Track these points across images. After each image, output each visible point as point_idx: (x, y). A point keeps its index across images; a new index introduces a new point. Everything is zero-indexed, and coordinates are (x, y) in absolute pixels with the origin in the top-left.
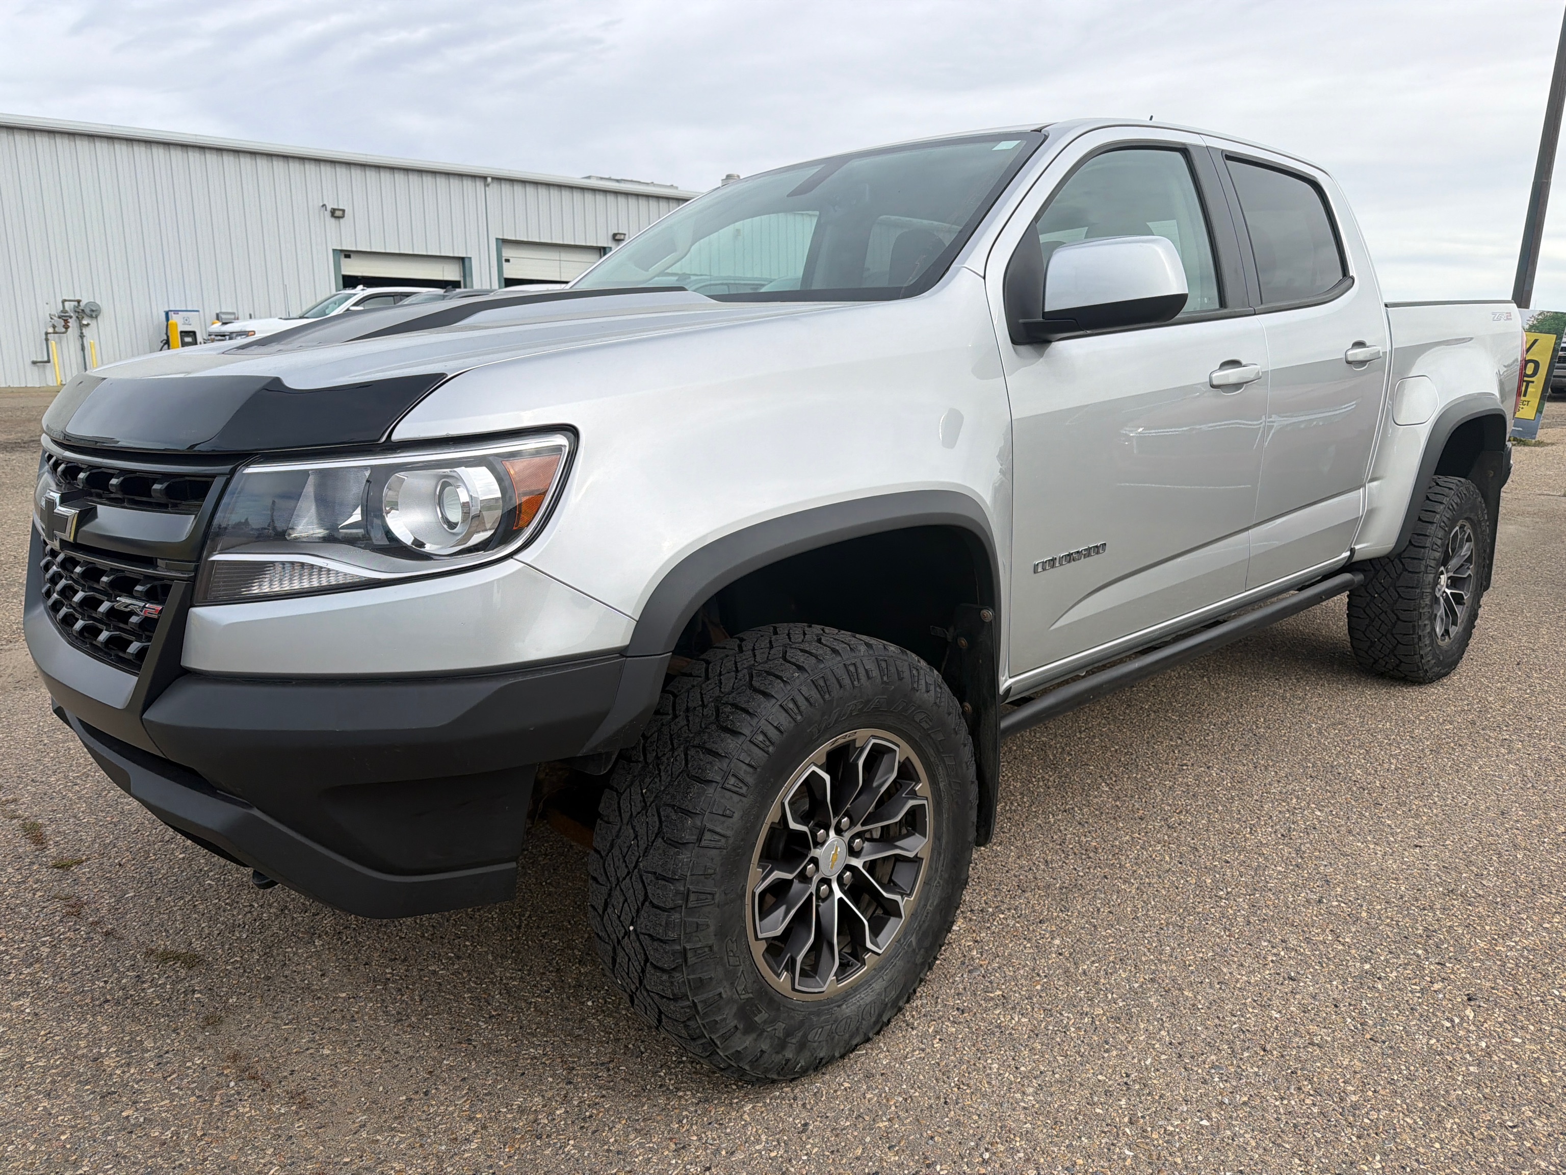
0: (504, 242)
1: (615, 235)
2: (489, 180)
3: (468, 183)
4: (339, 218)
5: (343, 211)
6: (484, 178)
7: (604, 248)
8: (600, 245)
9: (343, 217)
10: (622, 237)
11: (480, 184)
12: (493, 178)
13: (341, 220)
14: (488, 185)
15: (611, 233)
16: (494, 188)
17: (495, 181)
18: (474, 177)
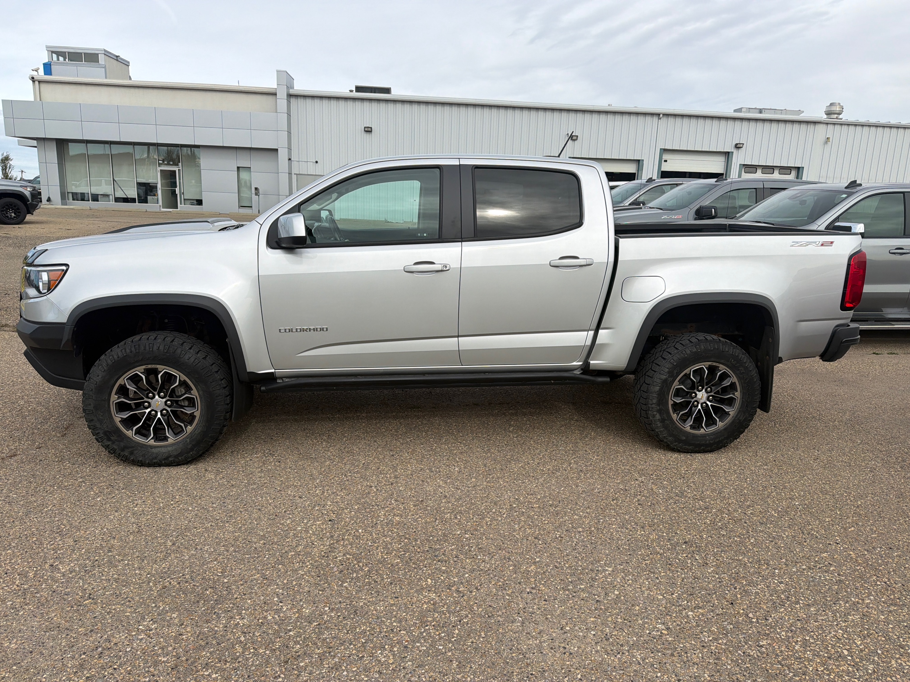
0: (665, 151)
1: (737, 144)
2: (661, 115)
3: (648, 119)
4: (574, 140)
5: (577, 136)
6: (659, 115)
7: (729, 152)
8: (725, 151)
9: (577, 140)
10: (741, 146)
11: (655, 119)
12: (664, 115)
13: (576, 142)
14: (660, 119)
15: (734, 144)
16: (664, 120)
17: (665, 116)
18: (652, 114)
